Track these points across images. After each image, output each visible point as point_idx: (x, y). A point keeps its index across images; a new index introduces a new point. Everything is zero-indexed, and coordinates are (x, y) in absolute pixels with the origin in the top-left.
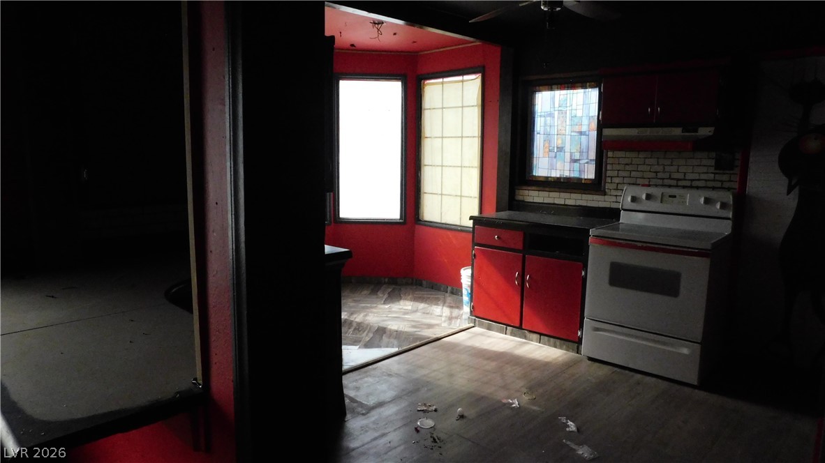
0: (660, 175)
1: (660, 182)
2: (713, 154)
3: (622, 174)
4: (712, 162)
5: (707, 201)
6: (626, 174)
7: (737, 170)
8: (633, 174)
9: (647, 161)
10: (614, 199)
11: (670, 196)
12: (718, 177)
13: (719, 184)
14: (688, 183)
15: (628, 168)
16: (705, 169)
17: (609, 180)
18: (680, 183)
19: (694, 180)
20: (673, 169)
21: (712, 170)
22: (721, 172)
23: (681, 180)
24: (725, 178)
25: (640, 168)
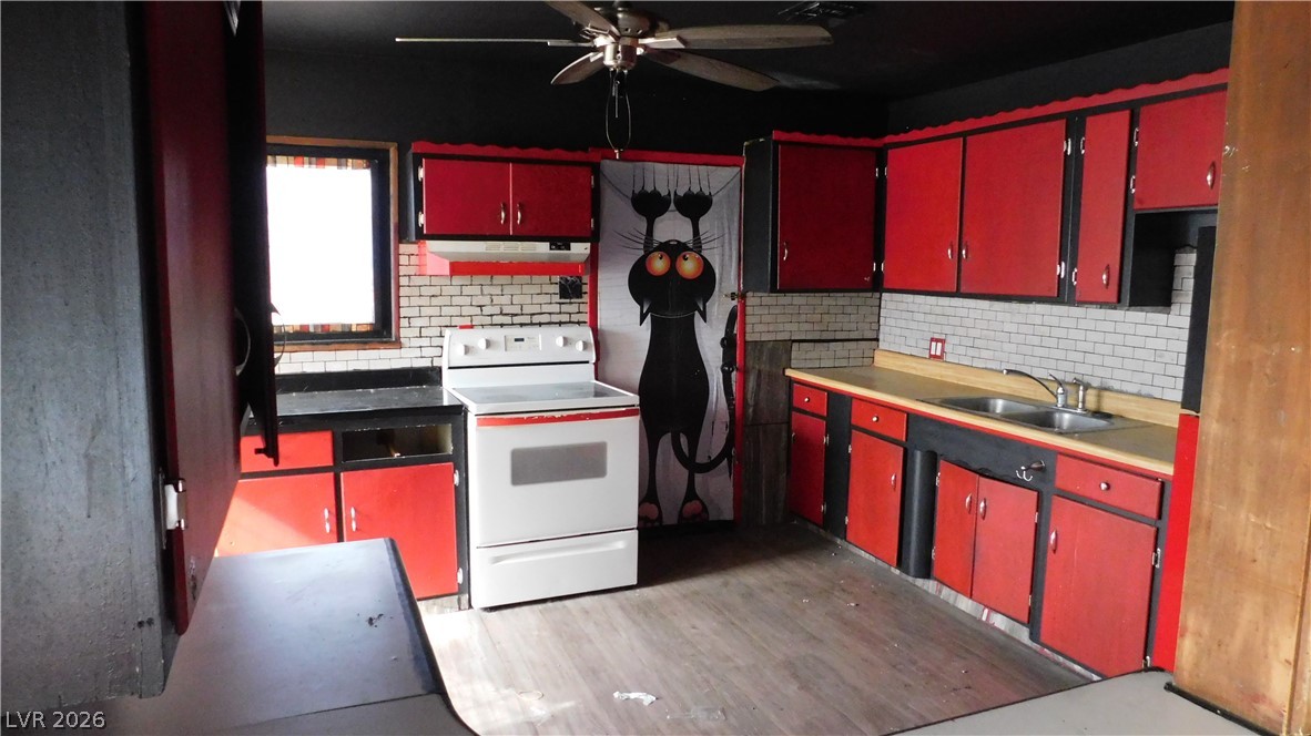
0: (487, 310)
1: (488, 320)
2: (557, 279)
3: (426, 311)
4: (556, 289)
5: (566, 341)
6: (435, 311)
7: (586, 298)
8: (446, 311)
9: (467, 290)
10: (417, 353)
11: (516, 340)
12: (565, 308)
13: (565, 318)
14: (526, 319)
15: (435, 301)
16: (546, 299)
17: (404, 322)
18: (517, 320)
19: (534, 314)
20: (505, 300)
21: (557, 298)
22: (568, 301)
23: (516, 315)
24: (573, 308)
25: (456, 300)
